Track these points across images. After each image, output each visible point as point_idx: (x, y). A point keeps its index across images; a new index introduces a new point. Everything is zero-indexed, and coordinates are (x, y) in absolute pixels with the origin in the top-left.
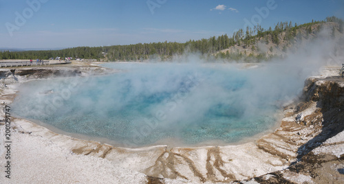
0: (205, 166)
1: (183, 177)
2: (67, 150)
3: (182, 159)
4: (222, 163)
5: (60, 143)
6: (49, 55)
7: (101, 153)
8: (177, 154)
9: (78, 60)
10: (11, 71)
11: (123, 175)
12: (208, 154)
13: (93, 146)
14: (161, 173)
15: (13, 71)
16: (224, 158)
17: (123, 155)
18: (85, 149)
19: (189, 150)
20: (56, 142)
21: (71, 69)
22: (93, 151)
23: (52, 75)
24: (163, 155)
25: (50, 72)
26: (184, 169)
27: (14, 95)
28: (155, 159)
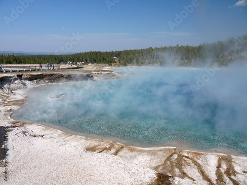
0: (215, 172)
1: (191, 178)
2: (81, 149)
3: (191, 161)
4: (234, 173)
5: (74, 143)
6: (60, 59)
7: (113, 151)
8: (186, 157)
9: (90, 64)
10: (18, 76)
11: (133, 171)
12: (219, 161)
13: (105, 145)
14: (170, 172)
15: (20, 77)
16: (237, 168)
17: (134, 153)
18: (99, 147)
19: (199, 154)
20: (69, 142)
21: (83, 73)
22: (106, 149)
23: (64, 79)
24: (171, 156)
25: (62, 76)
26: (192, 172)
27: (23, 101)
28: (164, 159)
